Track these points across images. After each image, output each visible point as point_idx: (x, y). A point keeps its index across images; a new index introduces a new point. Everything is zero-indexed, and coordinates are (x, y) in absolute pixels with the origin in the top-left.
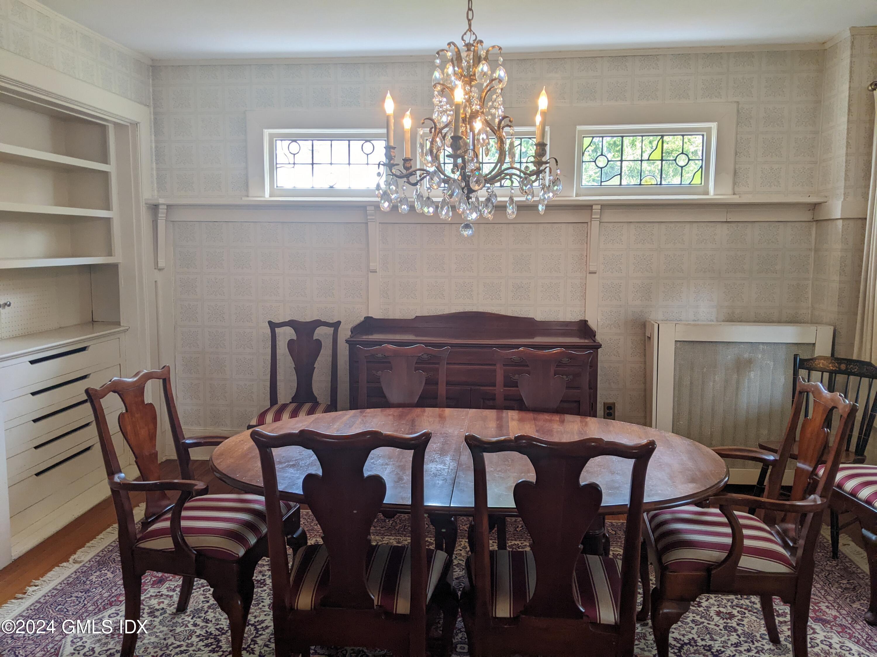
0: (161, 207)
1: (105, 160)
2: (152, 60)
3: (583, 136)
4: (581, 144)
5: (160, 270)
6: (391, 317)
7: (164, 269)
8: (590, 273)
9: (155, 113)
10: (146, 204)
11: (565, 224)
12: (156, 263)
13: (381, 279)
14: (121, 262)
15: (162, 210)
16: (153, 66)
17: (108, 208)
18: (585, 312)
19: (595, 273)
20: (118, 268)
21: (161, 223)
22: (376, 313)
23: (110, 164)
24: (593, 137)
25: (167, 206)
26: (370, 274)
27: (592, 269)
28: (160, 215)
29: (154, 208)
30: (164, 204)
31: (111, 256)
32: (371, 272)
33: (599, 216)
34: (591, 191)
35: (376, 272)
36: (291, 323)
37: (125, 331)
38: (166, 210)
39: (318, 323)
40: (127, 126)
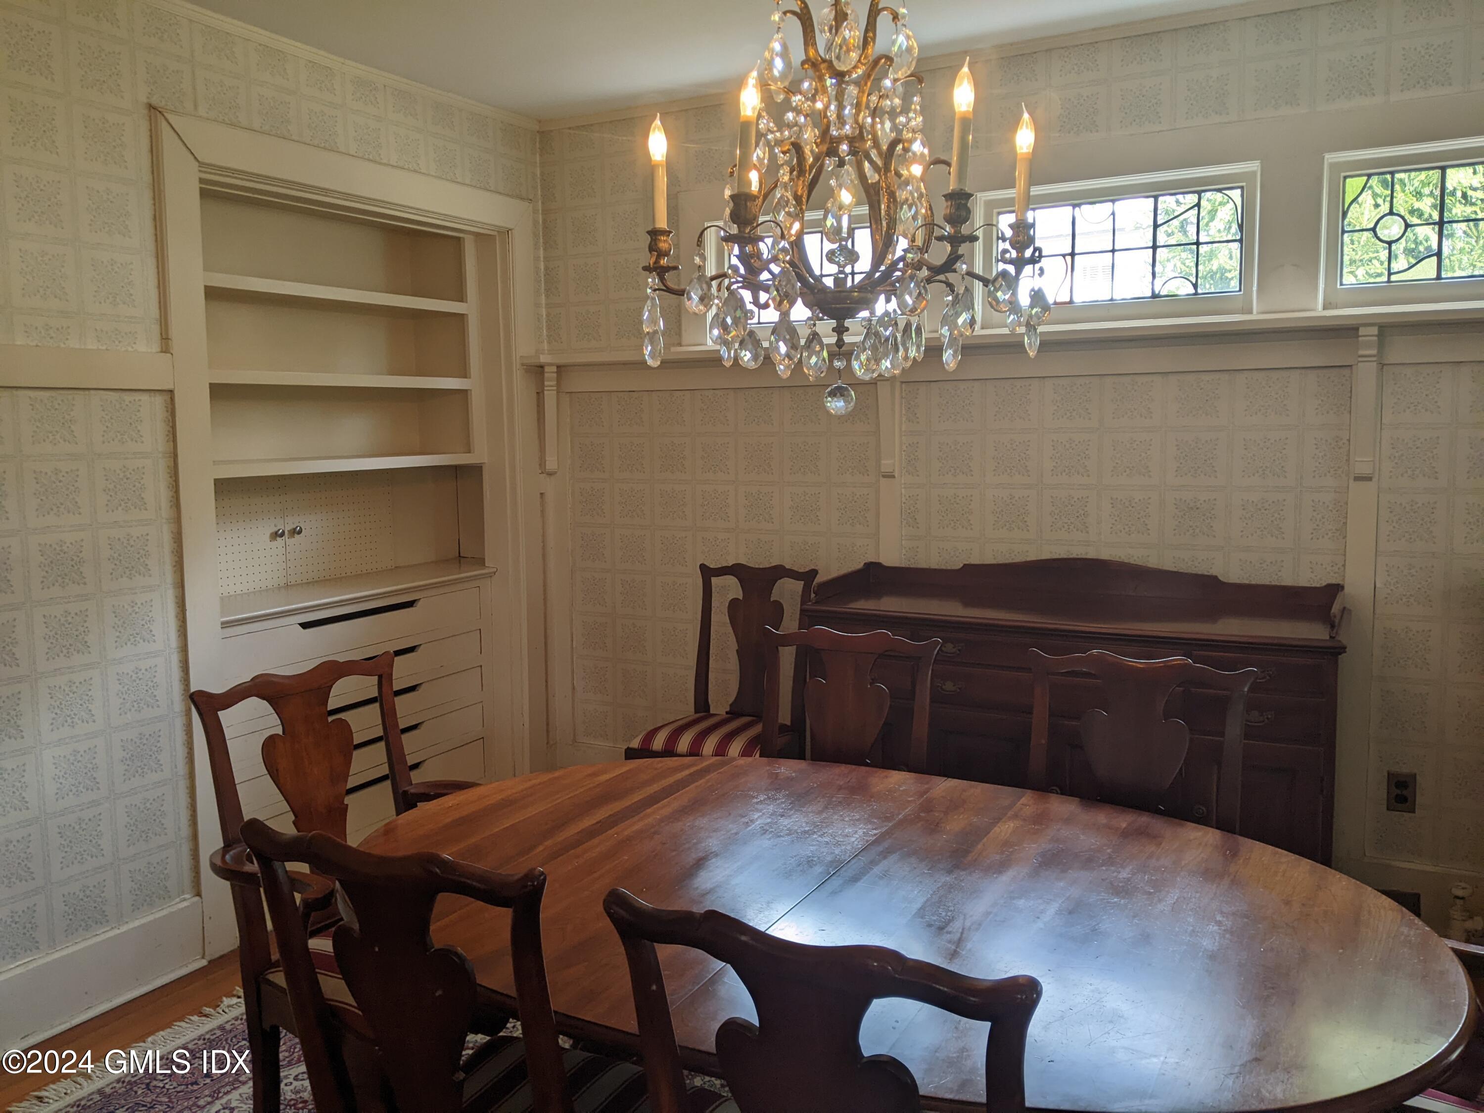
0: (547, 369)
1: (461, 297)
2: (540, 122)
3: (1343, 174)
4: (1338, 193)
5: (550, 474)
6: (923, 565)
7: (556, 473)
8: (1357, 479)
9: (545, 212)
10: (523, 365)
11: (1299, 371)
12: (542, 463)
13: (903, 491)
14: (486, 461)
15: (550, 373)
16: (543, 132)
17: (464, 374)
18: (1344, 566)
19: (1369, 479)
20: (481, 471)
21: (550, 397)
22: (891, 557)
23: (467, 302)
24: (1369, 176)
25: (558, 367)
26: (882, 480)
27: (1363, 469)
28: (546, 383)
29: (537, 371)
30: (551, 365)
31: (469, 452)
32: (884, 476)
33: (1374, 352)
34: (1365, 295)
35: (894, 477)
36: (735, 570)
37: (490, 575)
38: (555, 375)
39: (779, 572)
40: (495, 236)
